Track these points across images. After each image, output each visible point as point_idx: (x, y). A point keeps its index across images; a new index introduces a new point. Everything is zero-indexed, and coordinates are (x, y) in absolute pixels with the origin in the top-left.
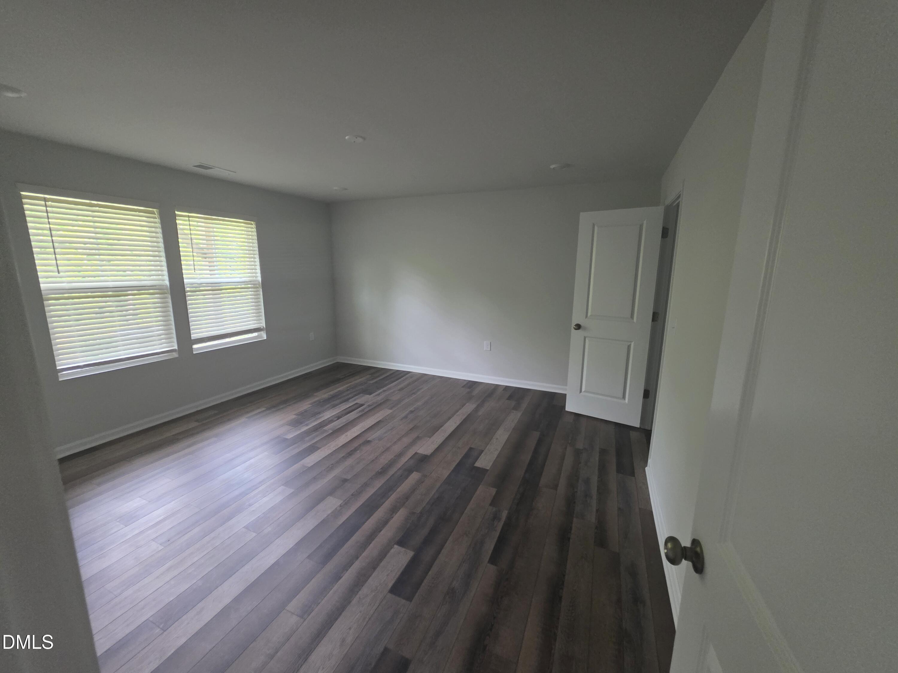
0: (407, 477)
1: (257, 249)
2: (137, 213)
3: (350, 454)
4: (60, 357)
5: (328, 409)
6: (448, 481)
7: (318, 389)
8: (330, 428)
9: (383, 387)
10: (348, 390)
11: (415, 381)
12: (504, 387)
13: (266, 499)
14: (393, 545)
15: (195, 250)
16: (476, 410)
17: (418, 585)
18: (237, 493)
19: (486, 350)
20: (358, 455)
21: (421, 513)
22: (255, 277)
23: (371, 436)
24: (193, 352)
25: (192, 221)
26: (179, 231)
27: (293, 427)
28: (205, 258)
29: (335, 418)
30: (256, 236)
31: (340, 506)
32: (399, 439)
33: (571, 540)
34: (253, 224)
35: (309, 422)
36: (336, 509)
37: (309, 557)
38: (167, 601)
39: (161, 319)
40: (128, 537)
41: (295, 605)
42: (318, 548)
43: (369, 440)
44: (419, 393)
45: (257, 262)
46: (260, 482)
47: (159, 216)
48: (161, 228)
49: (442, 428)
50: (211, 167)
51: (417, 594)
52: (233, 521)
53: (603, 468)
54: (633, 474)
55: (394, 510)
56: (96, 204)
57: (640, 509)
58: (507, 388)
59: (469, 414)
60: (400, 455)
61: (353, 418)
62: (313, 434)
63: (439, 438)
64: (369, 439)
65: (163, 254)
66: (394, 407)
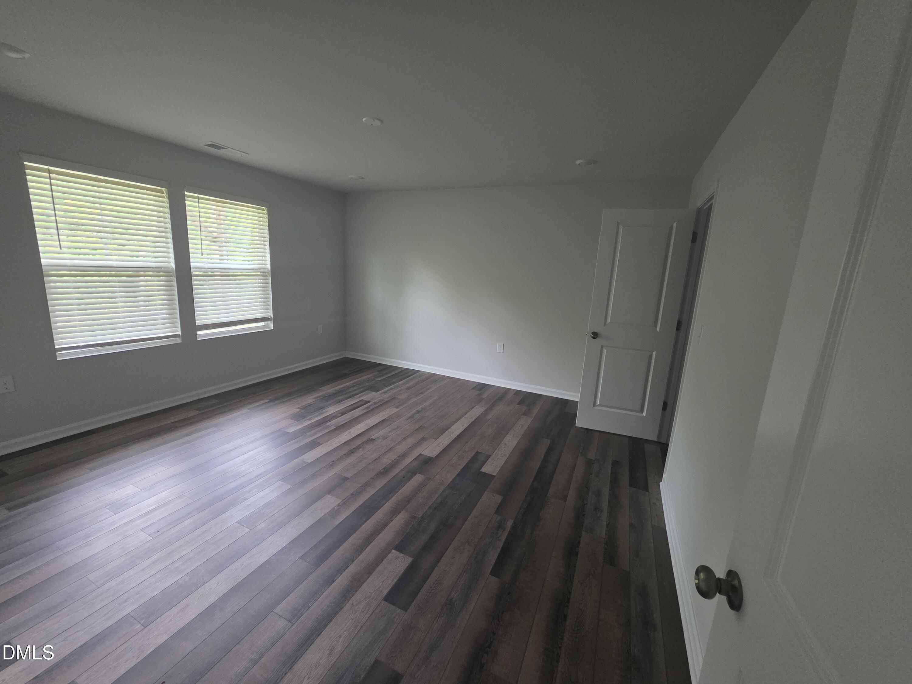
0: (410, 478)
1: (268, 236)
2: (145, 191)
3: (352, 452)
4: (60, 335)
5: (333, 404)
6: (452, 486)
7: (324, 383)
8: (333, 424)
9: (390, 385)
10: (354, 386)
11: (423, 381)
12: (516, 391)
13: (261, 494)
14: (391, 550)
15: (203, 233)
16: (485, 413)
17: (415, 595)
18: (232, 485)
19: (498, 352)
20: (360, 453)
21: (422, 517)
22: (265, 265)
23: (375, 434)
24: (197, 339)
25: (202, 203)
26: (188, 213)
27: (295, 421)
28: (215, 242)
29: (340, 414)
30: (267, 222)
31: (339, 505)
32: (404, 439)
33: (579, 556)
34: (265, 209)
35: (312, 416)
36: (334, 508)
37: (301, 558)
38: (151, 595)
39: (166, 303)
40: (117, 525)
41: (283, 607)
42: (311, 549)
43: (372, 439)
44: (427, 393)
45: (267, 250)
46: (258, 476)
47: (167, 196)
48: (169, 209)
49: (449, 430)
50: (223, 146)
51: (414, 603)
52: (227, 514)
53: (615, 481)
54: (646, 488)
55: (394, 512)
56: (102, 179)
57: (653, 527)
58: (518, 392)
59: (478, 417)
60: (404, 456)
61: (357, 415)
62: (315, 429)
63: (446, 439)
64: (372, 437)
65: (170, 235)
66: (400, 405)
